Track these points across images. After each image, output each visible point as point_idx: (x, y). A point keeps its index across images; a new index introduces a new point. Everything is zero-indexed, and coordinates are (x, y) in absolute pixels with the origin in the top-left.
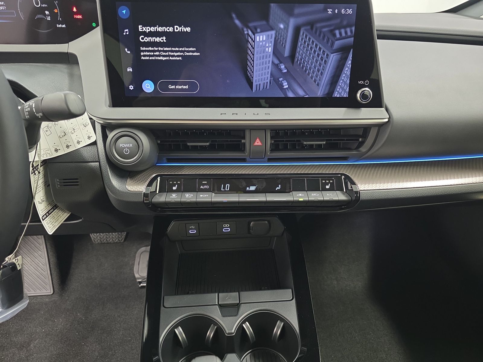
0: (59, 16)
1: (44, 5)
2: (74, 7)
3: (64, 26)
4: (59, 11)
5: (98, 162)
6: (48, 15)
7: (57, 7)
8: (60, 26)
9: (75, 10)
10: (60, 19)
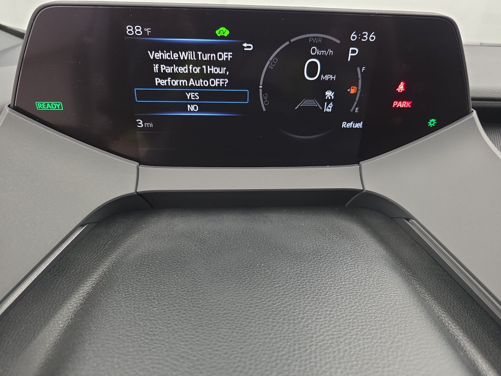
0: (355, 103)
1: (327, 77)
2: (402, 83)
3: (359, 125)
4: (359, 92)
6: (329, 101)
7: (360, 81)
8: (350, 125)
9: (401, 88)
10: (355, 109)
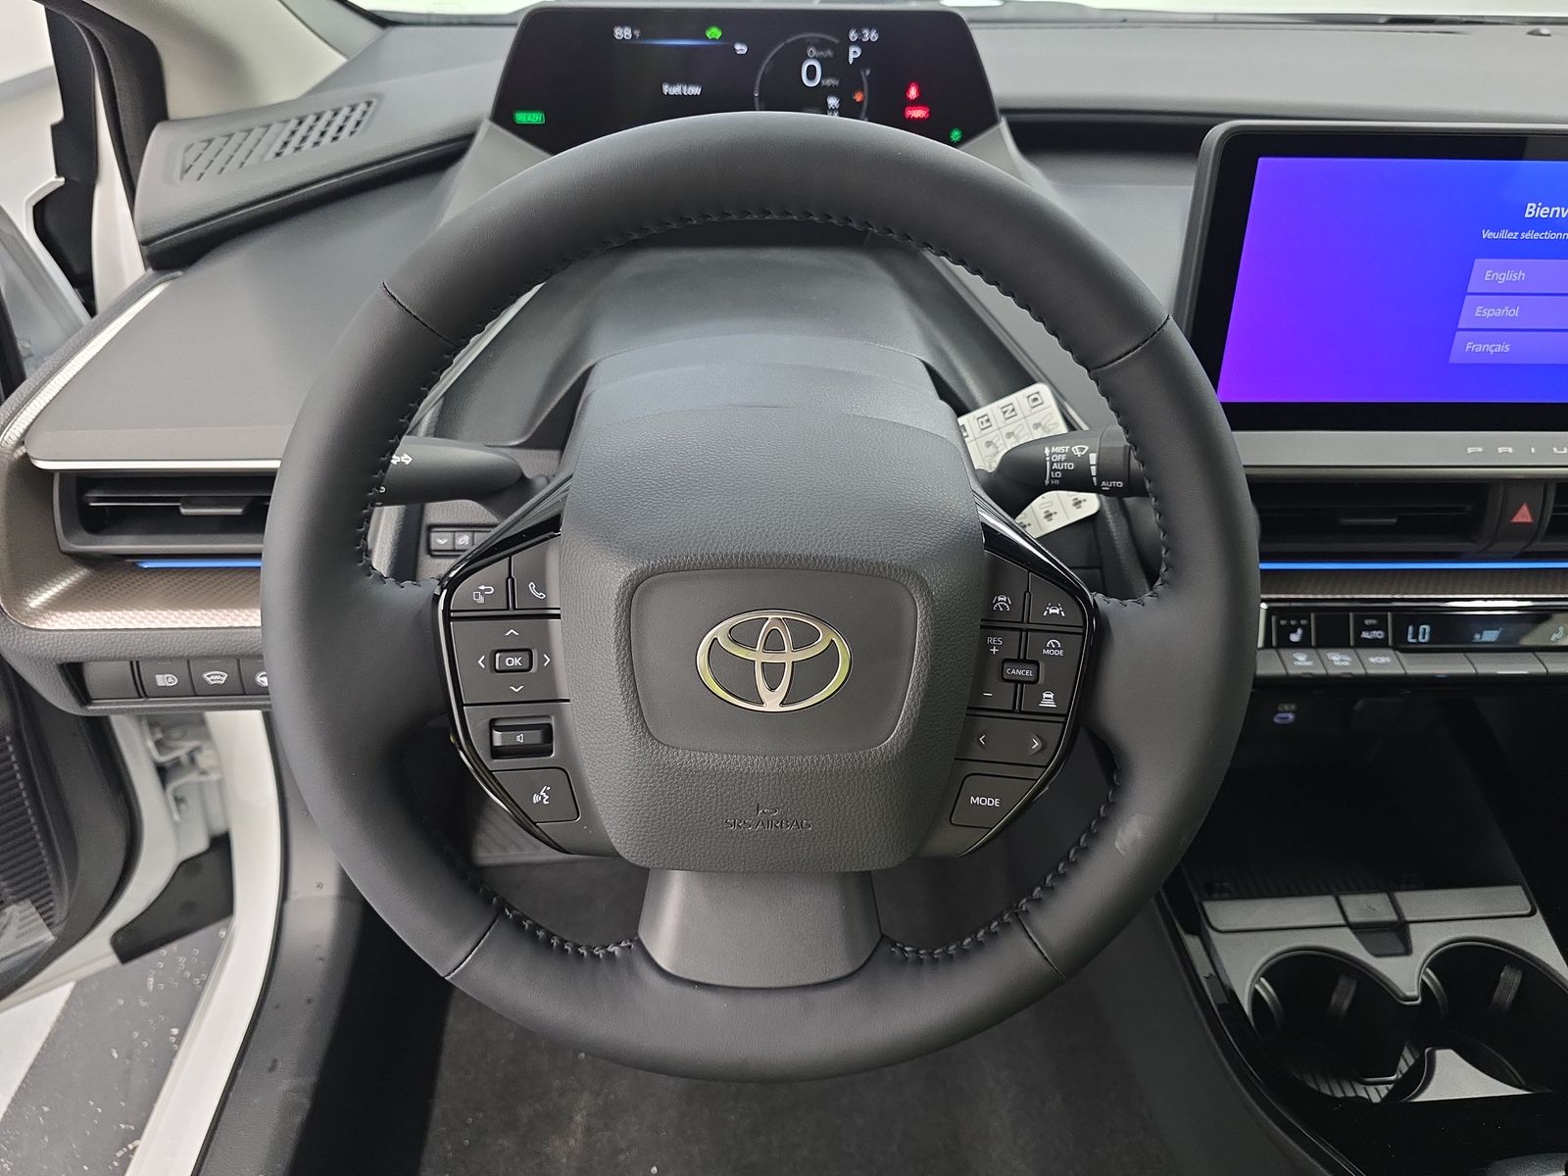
1: (828, 82)
2: (913, 87)
4: (866, 99)
5: (1096, 568)
7: (865, 86)
9: (913, 93)
